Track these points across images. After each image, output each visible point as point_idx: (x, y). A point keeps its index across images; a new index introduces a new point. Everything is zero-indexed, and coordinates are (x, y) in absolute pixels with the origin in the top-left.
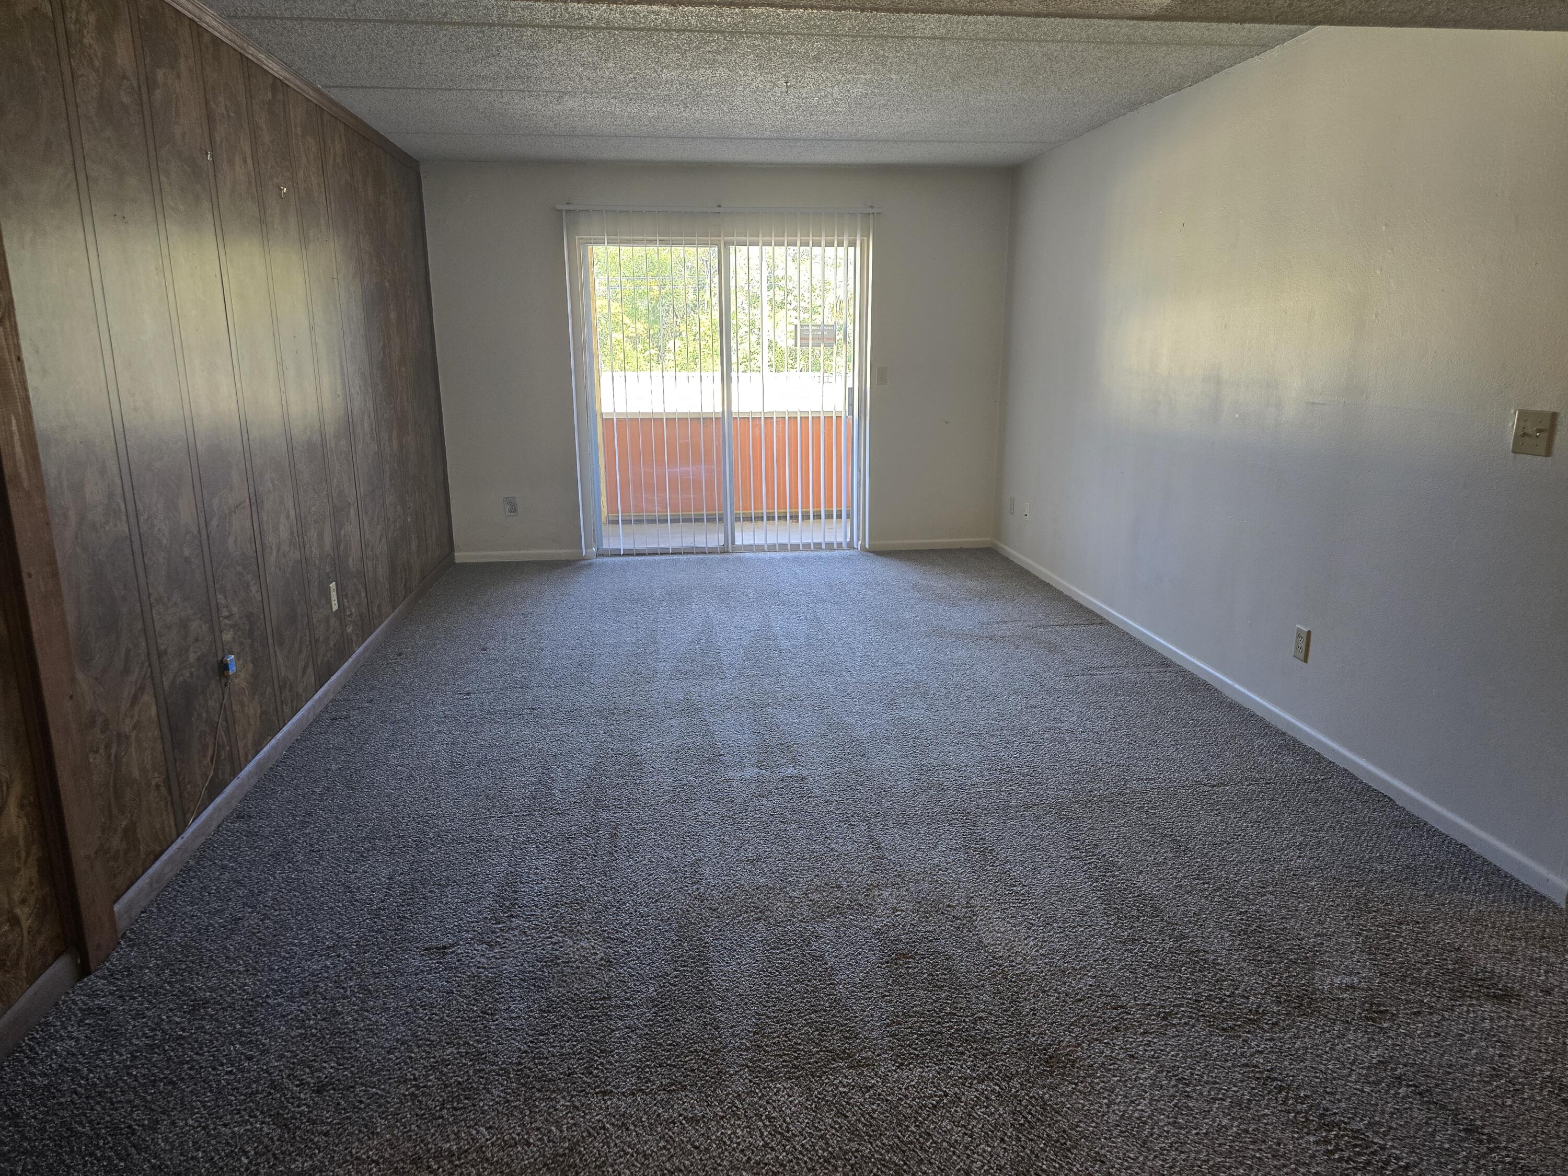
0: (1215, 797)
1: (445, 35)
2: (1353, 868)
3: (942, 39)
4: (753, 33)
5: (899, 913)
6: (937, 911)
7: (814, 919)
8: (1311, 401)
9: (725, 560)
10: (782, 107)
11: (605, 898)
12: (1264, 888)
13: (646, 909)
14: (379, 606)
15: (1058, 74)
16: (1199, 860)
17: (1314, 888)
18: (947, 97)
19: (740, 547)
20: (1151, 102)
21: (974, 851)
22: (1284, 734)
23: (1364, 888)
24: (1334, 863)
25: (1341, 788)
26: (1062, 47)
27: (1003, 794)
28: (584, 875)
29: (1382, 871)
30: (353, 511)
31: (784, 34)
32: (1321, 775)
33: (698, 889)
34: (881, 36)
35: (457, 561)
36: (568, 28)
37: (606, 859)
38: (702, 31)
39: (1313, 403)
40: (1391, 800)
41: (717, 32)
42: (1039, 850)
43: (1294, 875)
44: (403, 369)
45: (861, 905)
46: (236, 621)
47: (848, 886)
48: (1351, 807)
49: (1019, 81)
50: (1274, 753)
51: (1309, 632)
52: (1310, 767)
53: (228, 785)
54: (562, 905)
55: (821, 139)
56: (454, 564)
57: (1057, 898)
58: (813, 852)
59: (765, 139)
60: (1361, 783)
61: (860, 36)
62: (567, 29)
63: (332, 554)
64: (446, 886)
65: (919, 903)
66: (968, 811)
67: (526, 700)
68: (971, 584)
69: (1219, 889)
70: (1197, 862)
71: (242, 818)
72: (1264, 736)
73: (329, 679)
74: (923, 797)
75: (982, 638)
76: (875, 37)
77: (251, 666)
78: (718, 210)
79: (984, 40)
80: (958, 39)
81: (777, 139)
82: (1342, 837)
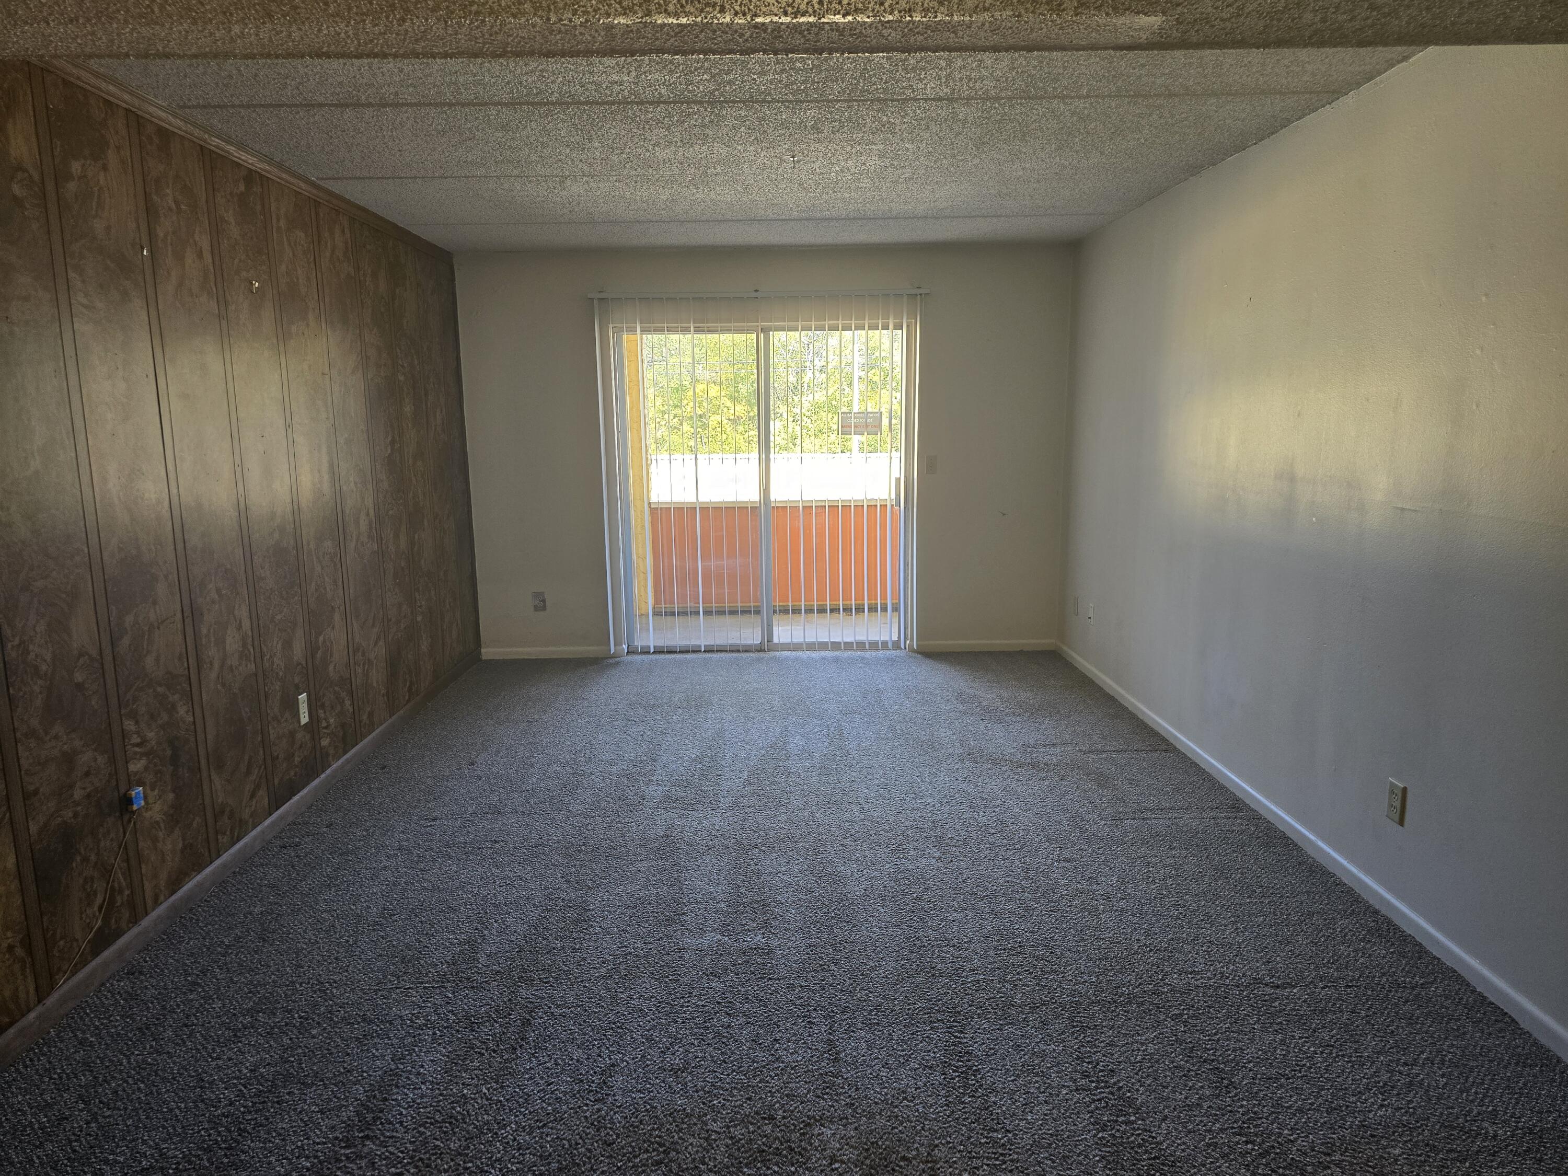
0: (1277, 1004)
1: (408, 118)
2: (1454, 1128)
3: (948, 99)
4: (734, 102)
5: (837, 1165)
6: (886, 1166)
7: (728, 1168)
8: (1400, 506)
9: (759, 660)
10: (800, 185)
11: (485, 1117)
12: (1329, 1155)
13: (527, 1138)
14: (371, 715)
15: (1096, 137)
16: (1245, 1103)
17: (1396, 1160)
18: (976, 166)
19: (776, 644)
20: (1214, 164)
21: (954, 1071)
22: (1376, 912)
23: (1467, 1164)
24: (1428, 1118)
25: (1447, 998)
26: (1091, 103)
27: (1007, 985)
28: (473, 1079)
29: (1495, 1136)
30: (337, 617)
31: (769, 102)
32: (1421, 977)
33: (599, 1110)
34: (879, 99)
35: (484, 658)
36: (533, 104)
37: (506, 1057)
38: (677, 102)
39: (1403, 509)
40: (1513, 1020)
41: (696, 102)
42: (1037, 1075)
43: (1372, 1136)
44: (419, 463)
45: (792, 1149)
46: (153, 748)
47: (784, 1118)
48: (1458, 1030)
49: (1053, 146)
50: (1361, 940)
51: (1405, 790)
52: (1406, 965)
53: (123, 934)
54: (431, 1124)
55: (854, 219)
56: (480, 660)
57: (1047, 1155)
58: (754, 1062)
59: (794, 220)
60: (1474, 991)
61: (856, 100)
62: (532, 106)
63: (304, 663)
64: (309, 1086)
65: (867, 1150)
66: (959, 1009)
67: (492, 830)
68: (1024, 695)
69: (1267, 1152)
70: (1242, 1106)
71: (133, 974)
72: (1351, 914)
73: (290, 798)
74: (907, 986)
75: (1022, 765)
76: (872, 101)
77: (171, 796)
78: (756, 294)
79: (997, 99)
80: (967, 99)
81: (807, 219)
82: (1443, 1076)
